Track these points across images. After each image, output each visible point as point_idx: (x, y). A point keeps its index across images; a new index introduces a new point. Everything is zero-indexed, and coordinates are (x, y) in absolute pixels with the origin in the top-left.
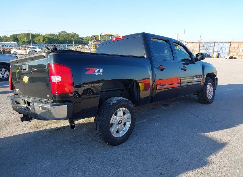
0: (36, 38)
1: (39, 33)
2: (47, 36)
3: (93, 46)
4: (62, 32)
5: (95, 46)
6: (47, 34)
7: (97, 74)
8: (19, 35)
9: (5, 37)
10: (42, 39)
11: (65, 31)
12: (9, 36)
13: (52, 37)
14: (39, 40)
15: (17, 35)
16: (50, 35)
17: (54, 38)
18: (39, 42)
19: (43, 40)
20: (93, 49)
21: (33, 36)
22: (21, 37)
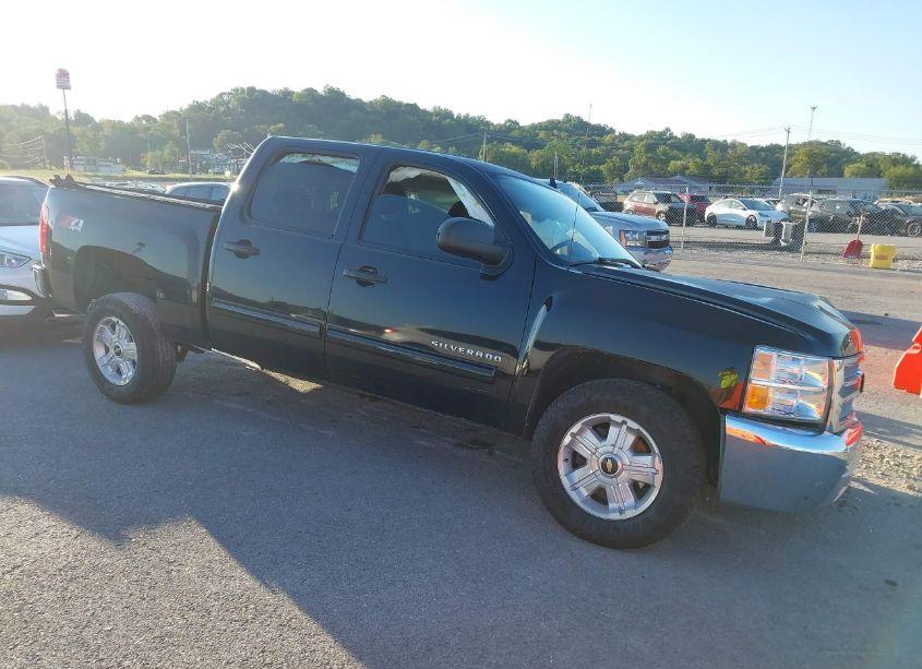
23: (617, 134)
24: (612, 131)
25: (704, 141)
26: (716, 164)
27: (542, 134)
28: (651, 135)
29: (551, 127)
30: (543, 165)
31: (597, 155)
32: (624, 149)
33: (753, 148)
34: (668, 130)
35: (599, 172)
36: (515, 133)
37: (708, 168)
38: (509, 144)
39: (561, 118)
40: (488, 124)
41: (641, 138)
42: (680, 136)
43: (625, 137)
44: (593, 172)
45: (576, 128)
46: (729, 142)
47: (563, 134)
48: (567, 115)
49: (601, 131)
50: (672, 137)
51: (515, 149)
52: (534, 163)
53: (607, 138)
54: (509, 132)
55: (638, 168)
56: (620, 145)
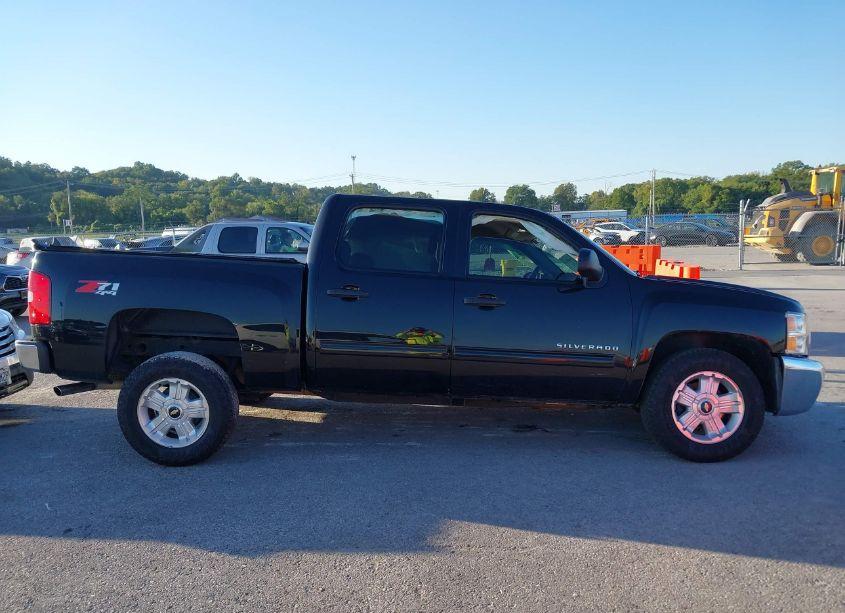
0: (690, 192)
1: (702, 176)
2: (728, 185)
3: (770, 217)
4: (789, 164)
5: (777, 215)
6: (729, 178)
7: (103, 294)
8: (640, 186)
9: (601, 194)
10: (707, 195)
11: (799, 162)
12: (609, 192)
13: (746, 185)
14: (699, 199)
15: (632, 187)
16: (740, 179)
17: (753, 190)
18: (698, 204)
19: (713, 199)
20: (768, 226)
21: (682, 187)
22: (643, 194)
23: (190, 179)
24: (185, 177)
25: (270, 185)
26: (287, 204)
27: (116, 181)
28: (222, 180)
29: (124, 173)
30: (123, 210)
31: (176, 199)
32: (200, 193)
33: (312, 190)
34: (237, 175)
35: (183, 215)
36: (86, 181)
37: (281, 208)
38: (82, 191)
39: (132, 165)
40: (53, 171)
41: (214, 183)
42: (248, 181)
43: (199, 183)
44: (177, 215)
45: (149, 175)
46: (291, 184)
47: (137, 181)
48: (138, 163)
49: (175, 177)
50: (241, 181)
51: (91, 196)
52: (113, 210)
53: (182, 184)
54: (79, 178)
55: (218, 210)
56: (195, 189)
